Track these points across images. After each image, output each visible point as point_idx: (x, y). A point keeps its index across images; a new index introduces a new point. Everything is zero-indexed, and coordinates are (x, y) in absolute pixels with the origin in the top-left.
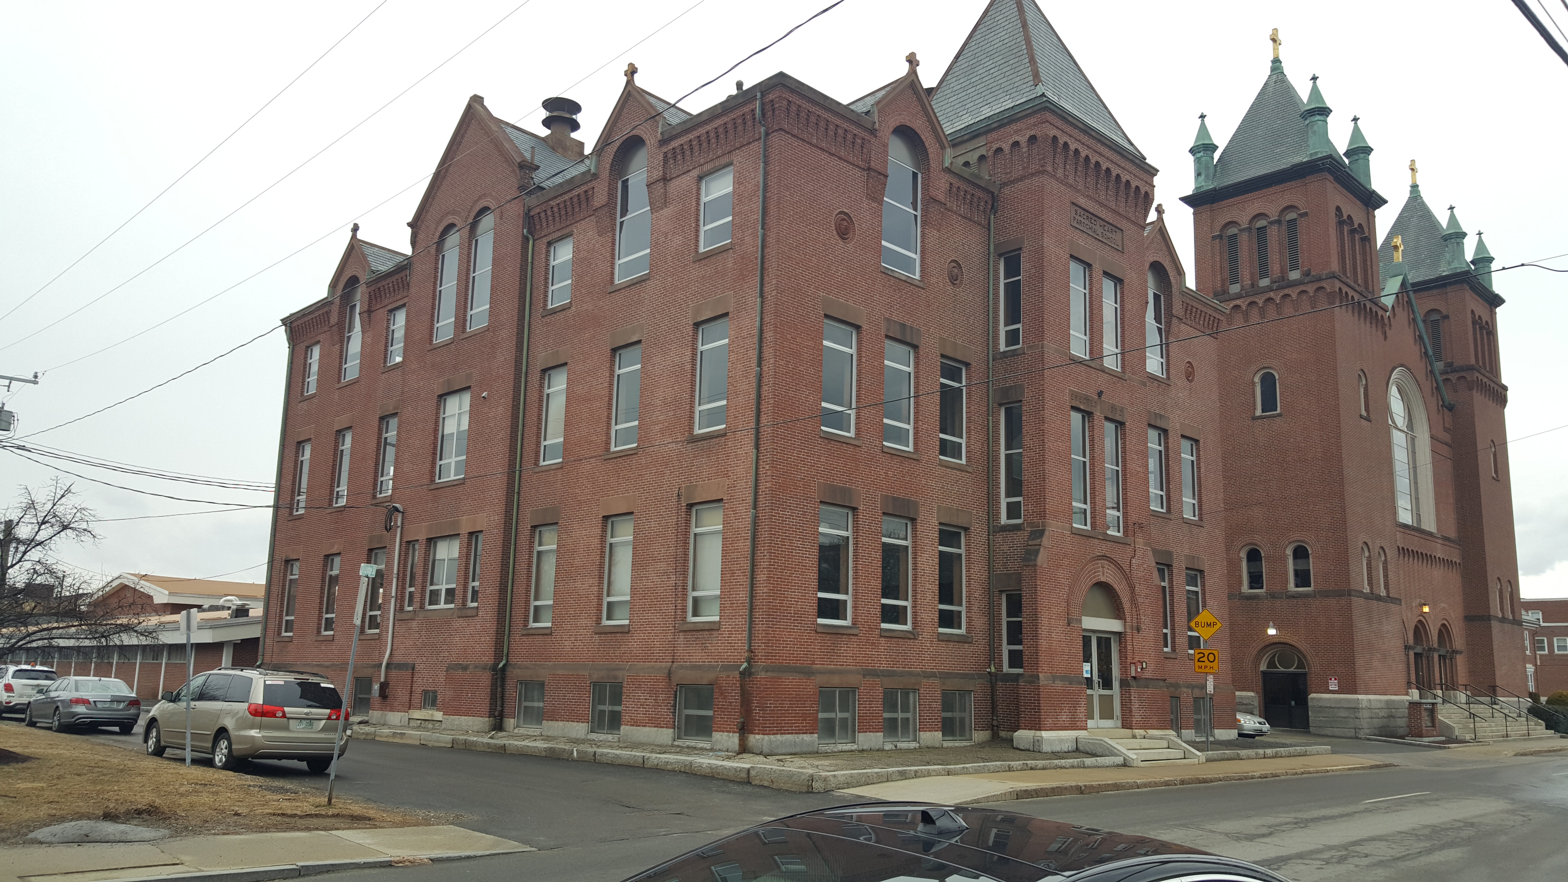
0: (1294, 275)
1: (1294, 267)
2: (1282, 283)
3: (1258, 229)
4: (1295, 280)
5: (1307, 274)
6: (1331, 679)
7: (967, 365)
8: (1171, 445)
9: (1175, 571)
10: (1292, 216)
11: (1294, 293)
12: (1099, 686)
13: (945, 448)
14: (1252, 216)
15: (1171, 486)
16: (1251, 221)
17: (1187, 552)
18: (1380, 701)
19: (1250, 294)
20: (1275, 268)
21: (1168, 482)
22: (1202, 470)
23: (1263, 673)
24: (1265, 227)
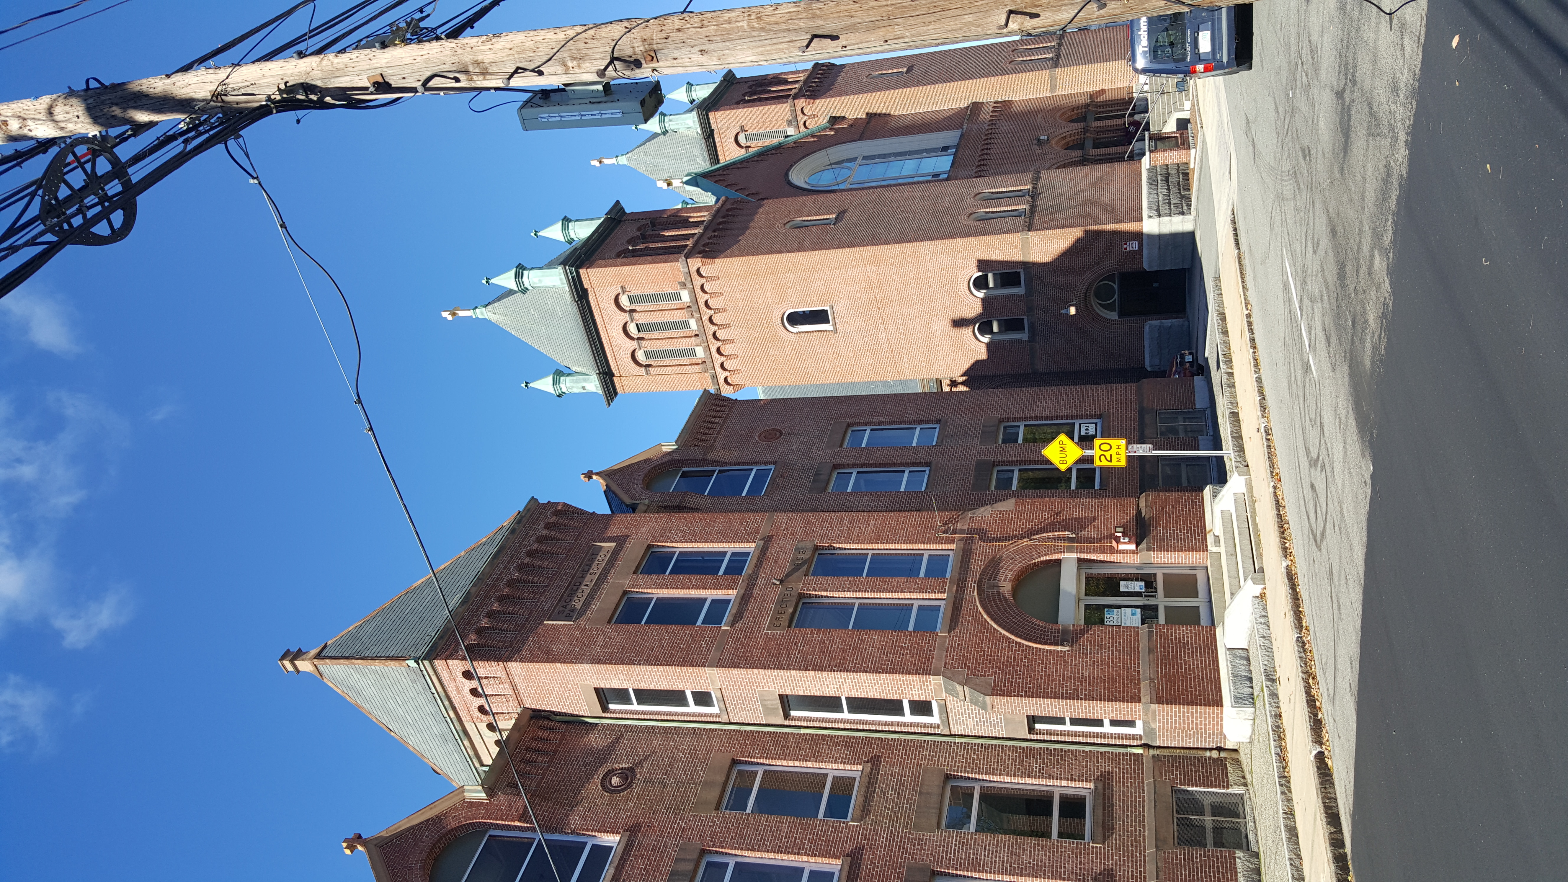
0: (685, 296)
1: (678, 296)
2: (693, 307)
3: (639, 331)
4: (690, 296)
5: (683, 285)
6: (1126, 249)
7: (734, 762)
8: (852, 461)
9: (1000, 458)
10: (624, 301)
11: (702, 298)
12: (1152, 596)
13: (837, 807)
14: (625, 338)
15: (899, 461)
16: (632, 338)
17: (976, 441)
18: (1150, 194)
19: (705, 338)
20: (678, 316)
21: (895, 465)
22: (882, 419)
23: (1121, 315)
24: (637, 325)
